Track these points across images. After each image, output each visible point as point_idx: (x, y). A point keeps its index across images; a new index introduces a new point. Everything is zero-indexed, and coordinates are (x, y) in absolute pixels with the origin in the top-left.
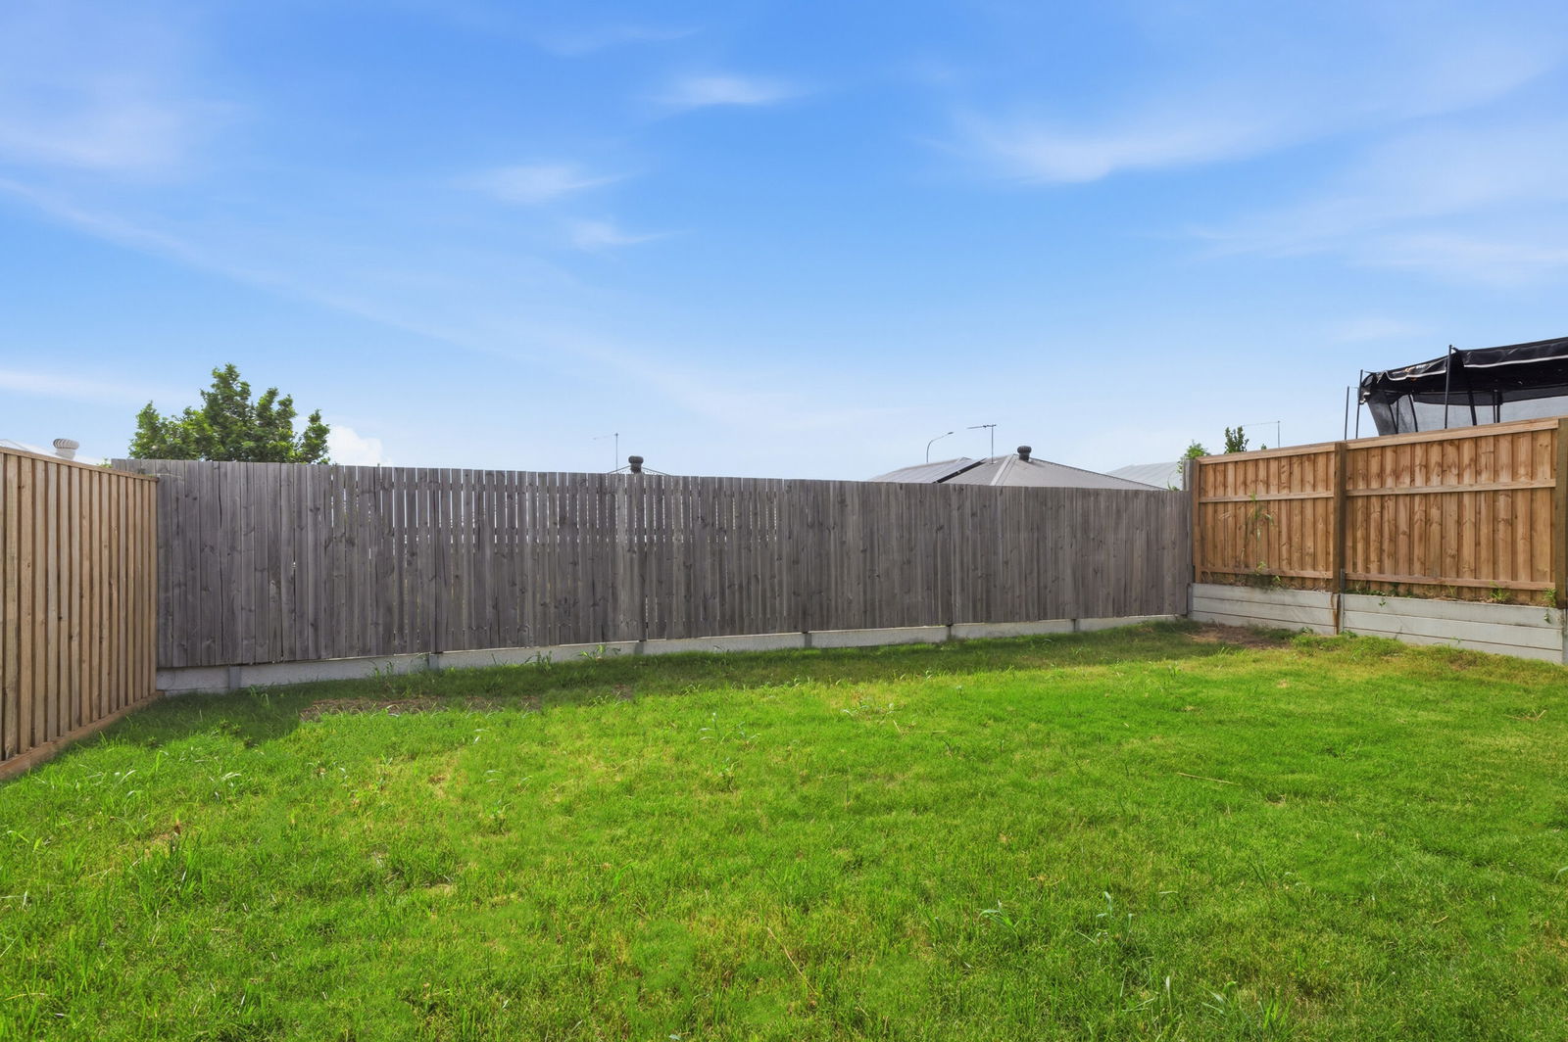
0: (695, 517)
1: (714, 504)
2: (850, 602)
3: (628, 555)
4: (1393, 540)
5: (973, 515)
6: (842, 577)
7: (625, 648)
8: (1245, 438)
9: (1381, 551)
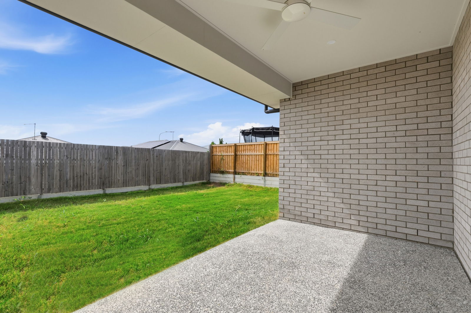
0: (64, 155)
1: (71, 152)
2: (119, 180)
3: (36, 167)
4: (243, 164)
5: (157, 157)
6: (116, 173)
7: (34, 197)
8: (223, 141)
9: (241, 166)
